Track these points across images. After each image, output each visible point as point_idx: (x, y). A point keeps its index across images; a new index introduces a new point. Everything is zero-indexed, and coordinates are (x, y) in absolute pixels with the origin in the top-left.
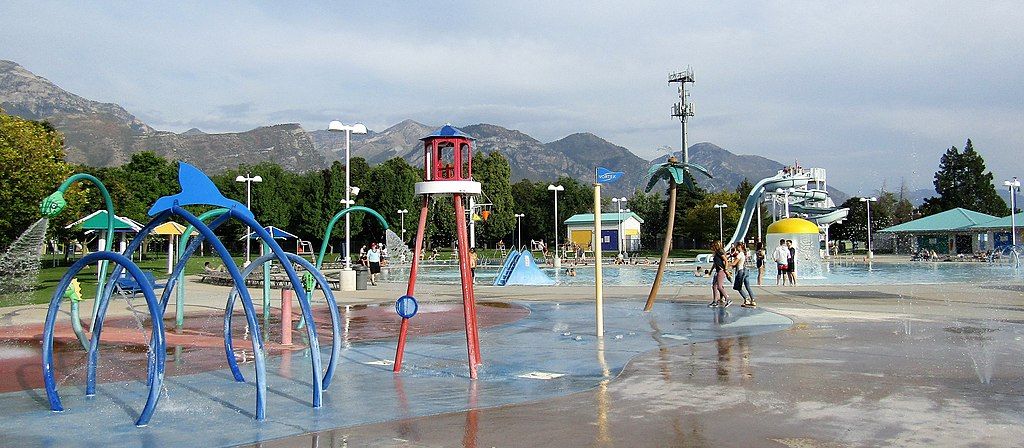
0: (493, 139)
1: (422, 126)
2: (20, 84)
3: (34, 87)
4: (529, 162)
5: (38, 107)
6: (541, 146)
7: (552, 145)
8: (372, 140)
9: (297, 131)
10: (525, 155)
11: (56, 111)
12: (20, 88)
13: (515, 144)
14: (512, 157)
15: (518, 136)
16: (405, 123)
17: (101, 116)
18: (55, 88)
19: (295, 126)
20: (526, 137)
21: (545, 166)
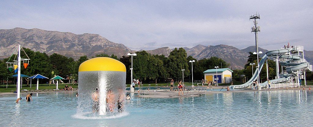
0: (224, 49)
1: (203, 46)
2: (100, 40)
3: (103, 41)
4: (236, 55)
5: (104, 45)
6: (239, 50)
7: (243, 50)
8: (189, 51)
9: (168, 49)
10: (234, 53)
11: (108, 46)
12: (100, 41)
13: (231, 50)
14: (230, 54)
15: (232, 48)
16: (198, 45)
17: (118, 47)
18: (108, 40)
19: (167, 48)
20: (235, 48)
21: (241, 56)
